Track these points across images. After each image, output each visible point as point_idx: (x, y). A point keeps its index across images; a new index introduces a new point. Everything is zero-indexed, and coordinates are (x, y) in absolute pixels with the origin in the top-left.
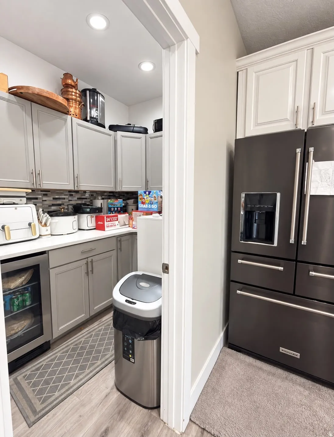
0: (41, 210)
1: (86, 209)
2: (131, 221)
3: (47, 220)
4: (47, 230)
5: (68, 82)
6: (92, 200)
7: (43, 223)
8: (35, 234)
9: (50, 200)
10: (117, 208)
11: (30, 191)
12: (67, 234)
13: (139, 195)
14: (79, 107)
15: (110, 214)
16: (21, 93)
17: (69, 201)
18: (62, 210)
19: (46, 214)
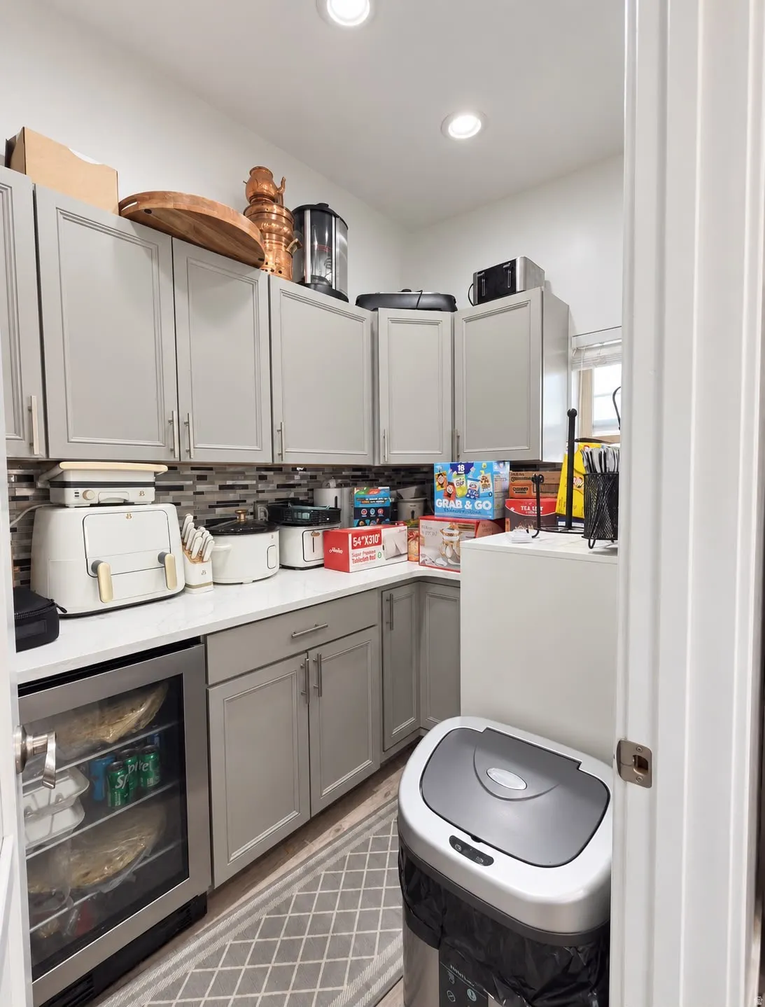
0: (190, 517)
1: (300, 513)
2: (414, 545)
3: (204, 546)
4: (204, 572)
5: (263, 189)
6: (312, 490)
7: (194, 555)
8: (175, 583)
9: (212, 492)
10: (377, 509)
11: (164, 468)
12: (254, 581)
13: (436, 473)
14: (288, 250)
15: (358, 525)
16: (148, 211)
17: (258, 492)
18: (242, 516)
19: (203, 529)
